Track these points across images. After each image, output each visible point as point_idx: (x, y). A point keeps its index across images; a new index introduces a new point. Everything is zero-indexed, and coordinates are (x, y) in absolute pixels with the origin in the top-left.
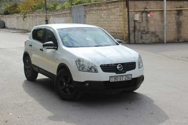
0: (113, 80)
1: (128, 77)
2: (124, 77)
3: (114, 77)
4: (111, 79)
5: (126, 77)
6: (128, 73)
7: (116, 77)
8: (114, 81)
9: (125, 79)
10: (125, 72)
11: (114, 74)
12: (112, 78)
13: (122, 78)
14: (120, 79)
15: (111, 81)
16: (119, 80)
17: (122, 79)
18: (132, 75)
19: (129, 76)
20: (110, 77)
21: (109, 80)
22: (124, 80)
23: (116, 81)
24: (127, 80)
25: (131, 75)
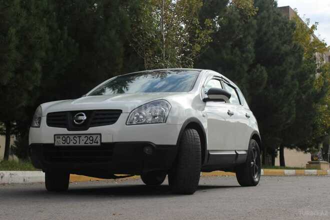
0: (60, 142)
1: (91, 139)
2: (83, 137)
3: (61, 137)
4: (57, 140)
5: (86, 138)
6: (92, 130)
7: (66, 137)
8: (62, 144)
9: (85, 143)
10: (86, 129)
11: (63, 131)
12: (58, 138)
13: (78, 140)
14: (75, 142)
15: (56, 145)
16: (71, 144)
17: (78, 142)
18: (100, 134)
19: (95, 137)
20: (55, 135)
21: (53, 142)
22: (82, 144)
23: (66, 144)
24: (89, 144)
25: (99, 136)
